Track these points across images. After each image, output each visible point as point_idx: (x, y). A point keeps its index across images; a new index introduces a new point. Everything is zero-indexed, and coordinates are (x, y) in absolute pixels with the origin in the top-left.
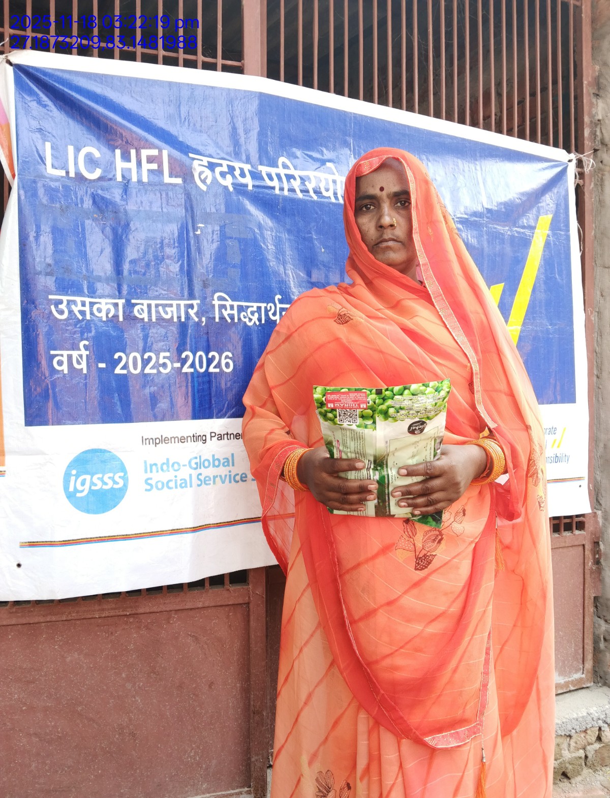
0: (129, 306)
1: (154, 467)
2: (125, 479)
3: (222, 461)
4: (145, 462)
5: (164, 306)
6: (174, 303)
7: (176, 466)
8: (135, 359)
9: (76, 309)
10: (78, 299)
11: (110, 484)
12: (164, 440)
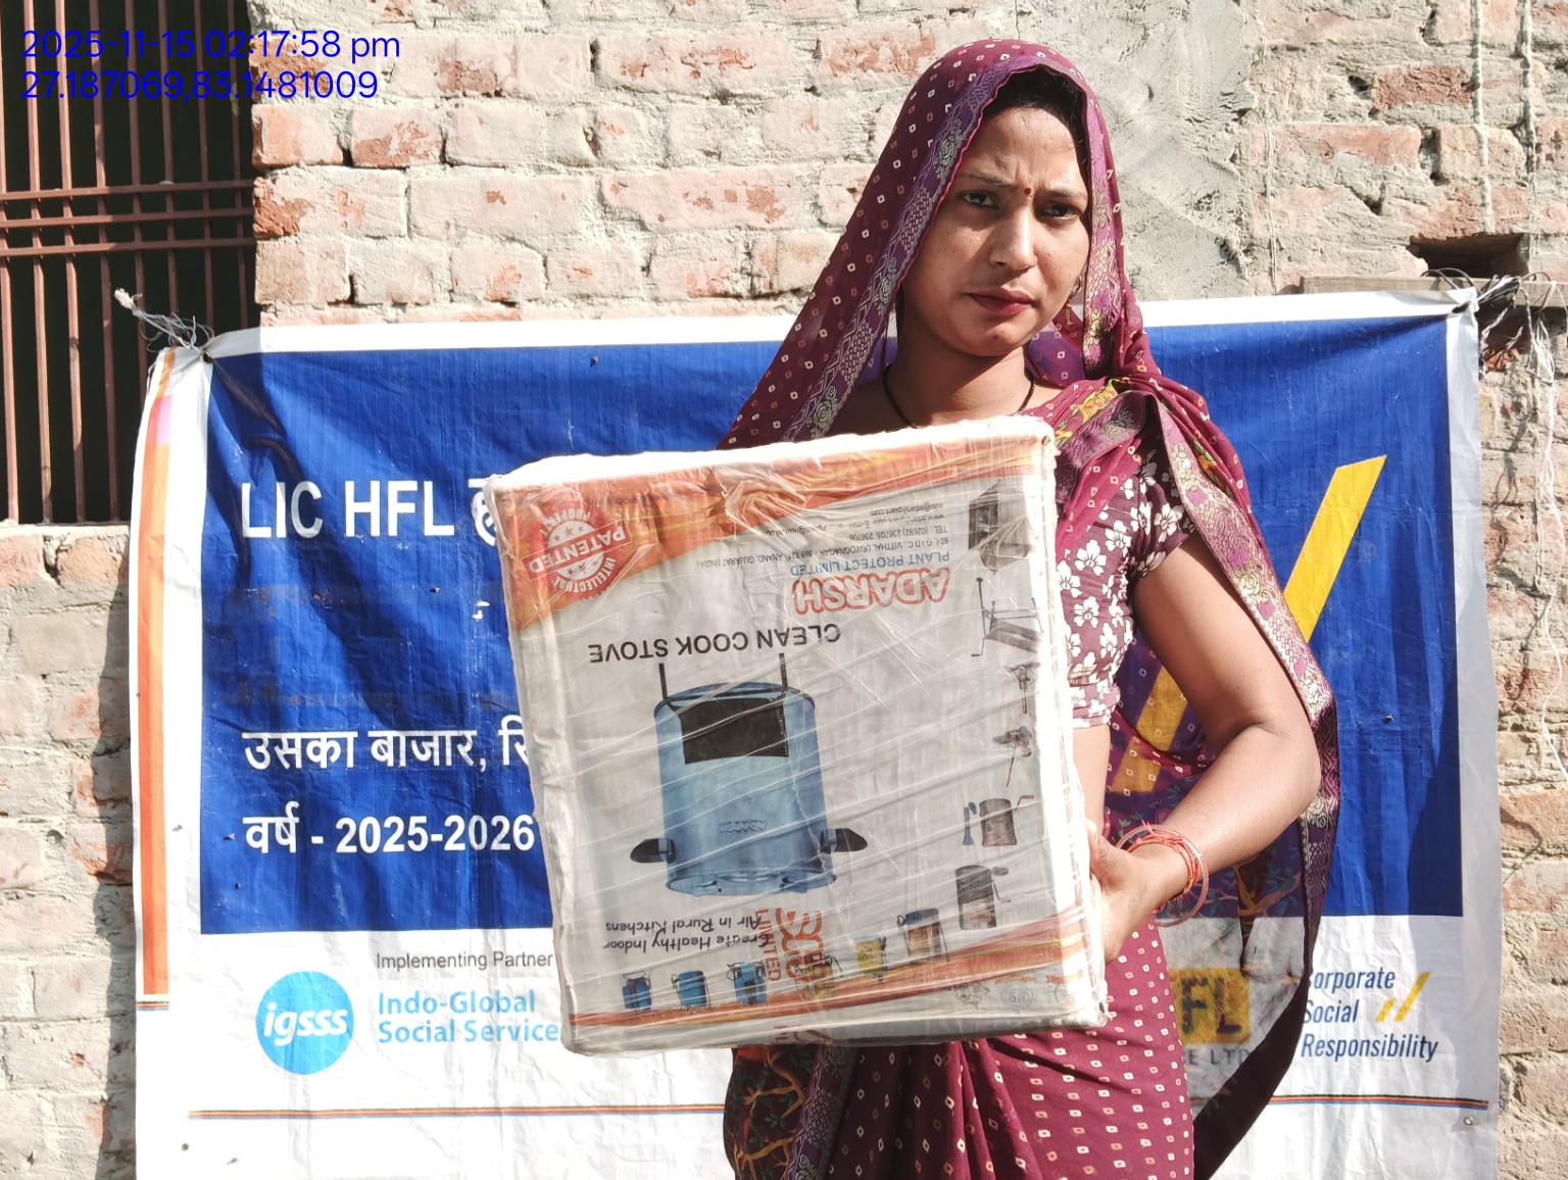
0: (364, 741)
1: (394, 1005)
2: (349, 1019)
3: (513, 1002)
4: (381, 995)
5: (419, 740)
6: (436, 734)
7: (430, 1006)
8: (370, 827)
9: (280, 753)
10: (285, 737)
11: (326, 1029)
12: (413, 962)
